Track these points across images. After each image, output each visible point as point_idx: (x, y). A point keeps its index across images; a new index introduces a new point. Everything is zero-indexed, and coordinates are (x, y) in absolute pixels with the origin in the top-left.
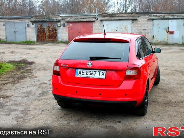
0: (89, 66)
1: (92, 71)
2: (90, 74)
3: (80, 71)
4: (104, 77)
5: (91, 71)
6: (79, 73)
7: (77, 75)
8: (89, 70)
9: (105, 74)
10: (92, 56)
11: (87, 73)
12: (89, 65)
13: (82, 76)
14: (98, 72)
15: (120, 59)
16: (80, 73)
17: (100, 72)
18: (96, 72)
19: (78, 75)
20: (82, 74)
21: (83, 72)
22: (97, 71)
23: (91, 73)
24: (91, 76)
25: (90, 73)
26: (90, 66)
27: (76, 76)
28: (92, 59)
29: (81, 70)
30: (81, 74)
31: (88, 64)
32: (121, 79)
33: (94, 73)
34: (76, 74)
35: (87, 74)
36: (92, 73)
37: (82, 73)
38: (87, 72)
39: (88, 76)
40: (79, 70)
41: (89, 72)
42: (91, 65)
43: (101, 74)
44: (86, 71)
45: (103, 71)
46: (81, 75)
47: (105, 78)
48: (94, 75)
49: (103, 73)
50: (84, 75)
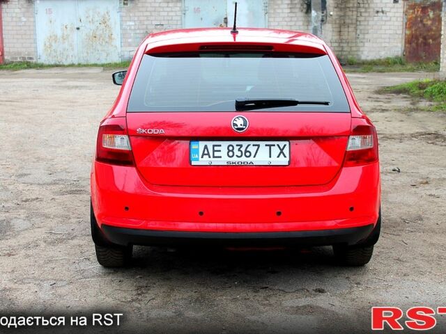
0: (238, 129)
1: (245, 144)
2: (239, 154)
3: (206, 147)
4: (284, 161)
5: (241, 146)
6: (203, 154)
7: (197, 160)
8: (234, 143)
9: (286, 151)
11: (229, 151)
12: (239, 126)
13: (216, 162)
14: (266, 145)
15: (327, 104)
16: (206, 152)
17: (270, 146)
18: (259, 146)
20: (214, 157)
21: (216, 148)
22: (262, 144)
23: (243, 149)
24: (244, 159)
25: (239, 150)
26: (242, 129)
27: (194, 163)
29: (210, 144)
30: (208, 154)
32: (335, 164)
33: (252, 149)
34: (193, 156)
35: (231, 154)
36: (246, 151)
37: (214, 151)
38: (231, 148)
39: (235, 159)
40: (202, 144)
41: (236, 149)
42: (245, 125)
43: (275, 151)
44: (225, 144)
45: (282, 144)
46: (212, 159)
47: (289, 162)
48: (253, 155)
49: (282, 148)
50: (220, 157)
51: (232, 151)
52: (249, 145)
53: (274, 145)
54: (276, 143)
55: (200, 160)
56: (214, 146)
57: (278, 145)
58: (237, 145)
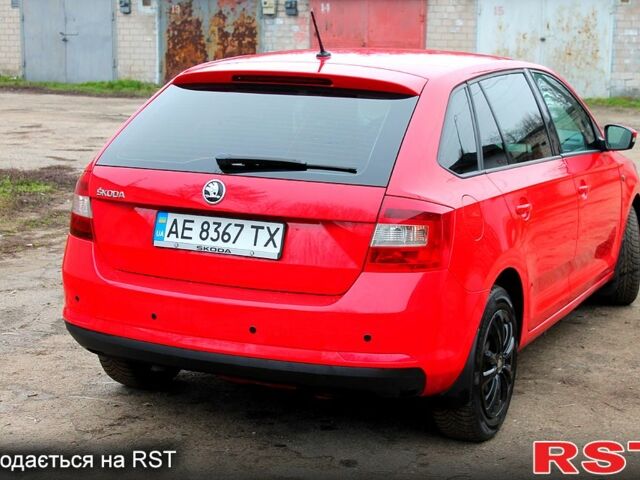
0: (211, 199)
1: (224, 222)
2: (215, 236)
3: (175, 222)
4: (272, 252)
5: (219, 225)
6: (171, 232)
7: (162, 239)
8: (211, 220)
9: (278, 238)
10: (225, 155)
11: (203, 230)
12: (212, 196)
13: (183, 244)
14: (253, 227)
15: (353, 171)
16: (174, 230)
17: (257, 228)
18: (242, 226)
19: (166, 239)
20: (183, 237)
21: (188, 225)
22: (248, 224)
23: (221, 230)
24: (220, 244)
25: (216, 230)
26: (215, 199)
27: (157, 243)
28: (227, 166)
29: (181, 218)
30: (176, 233)
31: (207, 193)
32: (352, 265)
33: (233, 231)
34: (158, 234)
35: (204, 235)
36: (224, 233)
37: (184, 228)
38: (205, 227)
39: (208, 243)
40: (171, 217)
41: (213, 227)
42: (220, 193)
43: (264, 236)
44: (199, 220)
45: (273, 226)
46: (180, 240)
47: (282, 255)
48: (232, 239)
49: (272, 232)
50: (190, 238)
51: (207, 231)
52: (230, 225)
53: (263, 228)
54: (265, 224)
55: (165, 240)
56: (185, 221)
57: (268, 228)
58: (214, 223)
